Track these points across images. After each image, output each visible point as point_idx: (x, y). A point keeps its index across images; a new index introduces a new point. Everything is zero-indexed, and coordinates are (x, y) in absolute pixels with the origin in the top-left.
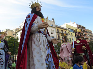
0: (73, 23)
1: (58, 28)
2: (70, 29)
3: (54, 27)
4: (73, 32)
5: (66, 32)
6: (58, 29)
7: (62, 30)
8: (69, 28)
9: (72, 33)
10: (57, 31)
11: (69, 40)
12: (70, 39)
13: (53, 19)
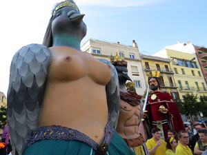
0: (185, 45)
1: (147, 61)
2: (178, 59)
3: (138, 60)
4: (187, 66)
5: (166, 67)
6: (147, 64)
7: (158, 63)
8: (174, 58)
9: (182, 69)
10: (145, 67)
11: (178, 85)
12: (180, 82)
13: (134, 41)
